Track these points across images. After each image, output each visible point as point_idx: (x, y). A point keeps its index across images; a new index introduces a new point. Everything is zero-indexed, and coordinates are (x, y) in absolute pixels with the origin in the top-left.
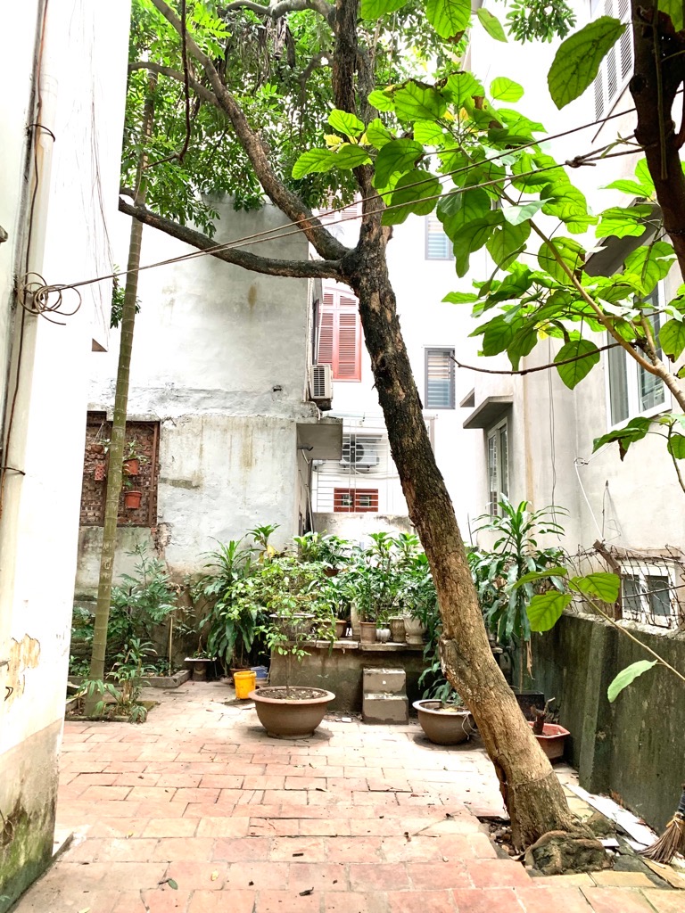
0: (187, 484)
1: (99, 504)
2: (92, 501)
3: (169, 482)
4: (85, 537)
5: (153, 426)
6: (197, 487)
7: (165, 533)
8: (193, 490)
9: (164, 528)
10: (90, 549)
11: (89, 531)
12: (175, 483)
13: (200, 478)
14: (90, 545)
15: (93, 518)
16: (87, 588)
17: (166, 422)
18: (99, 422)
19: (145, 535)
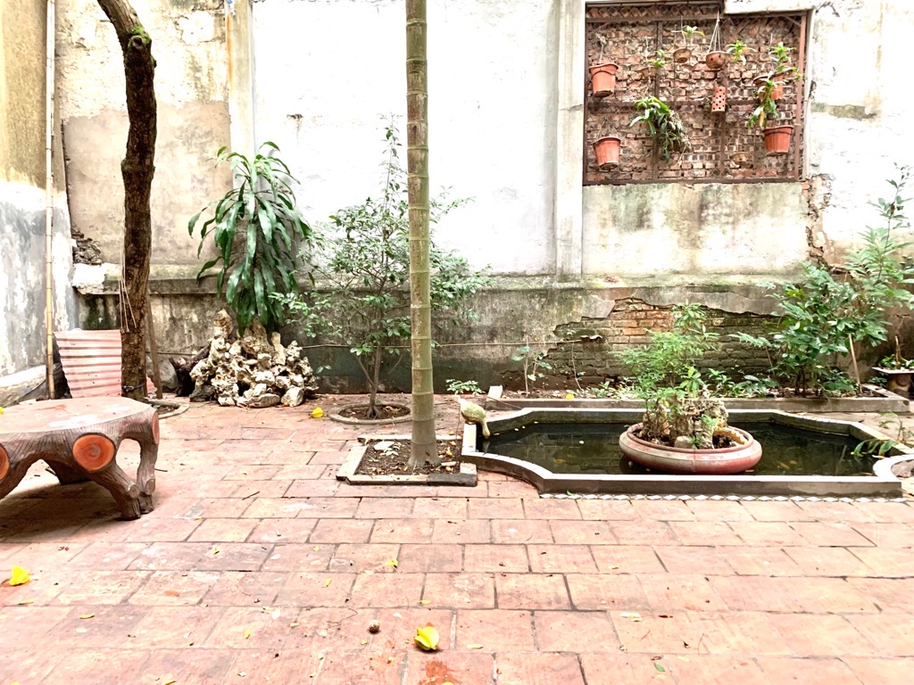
0: (857, 113)
1: (709, 150)
2: (698, 147)
3: (828, 110)
4: (702, 200)
5: (798, 19)
6: (872, 116)
7: (820, 189)
8: (866, 122)
9: (818, 183)
10: (710, 218)
11: (706, 190)
12: (838, 111)
13: (876, 101)
14: (711, 212)
15: (702, 173)
16: (709, 274)
17: (822, 10)
18: (709, 17)
19: (792, 194)
